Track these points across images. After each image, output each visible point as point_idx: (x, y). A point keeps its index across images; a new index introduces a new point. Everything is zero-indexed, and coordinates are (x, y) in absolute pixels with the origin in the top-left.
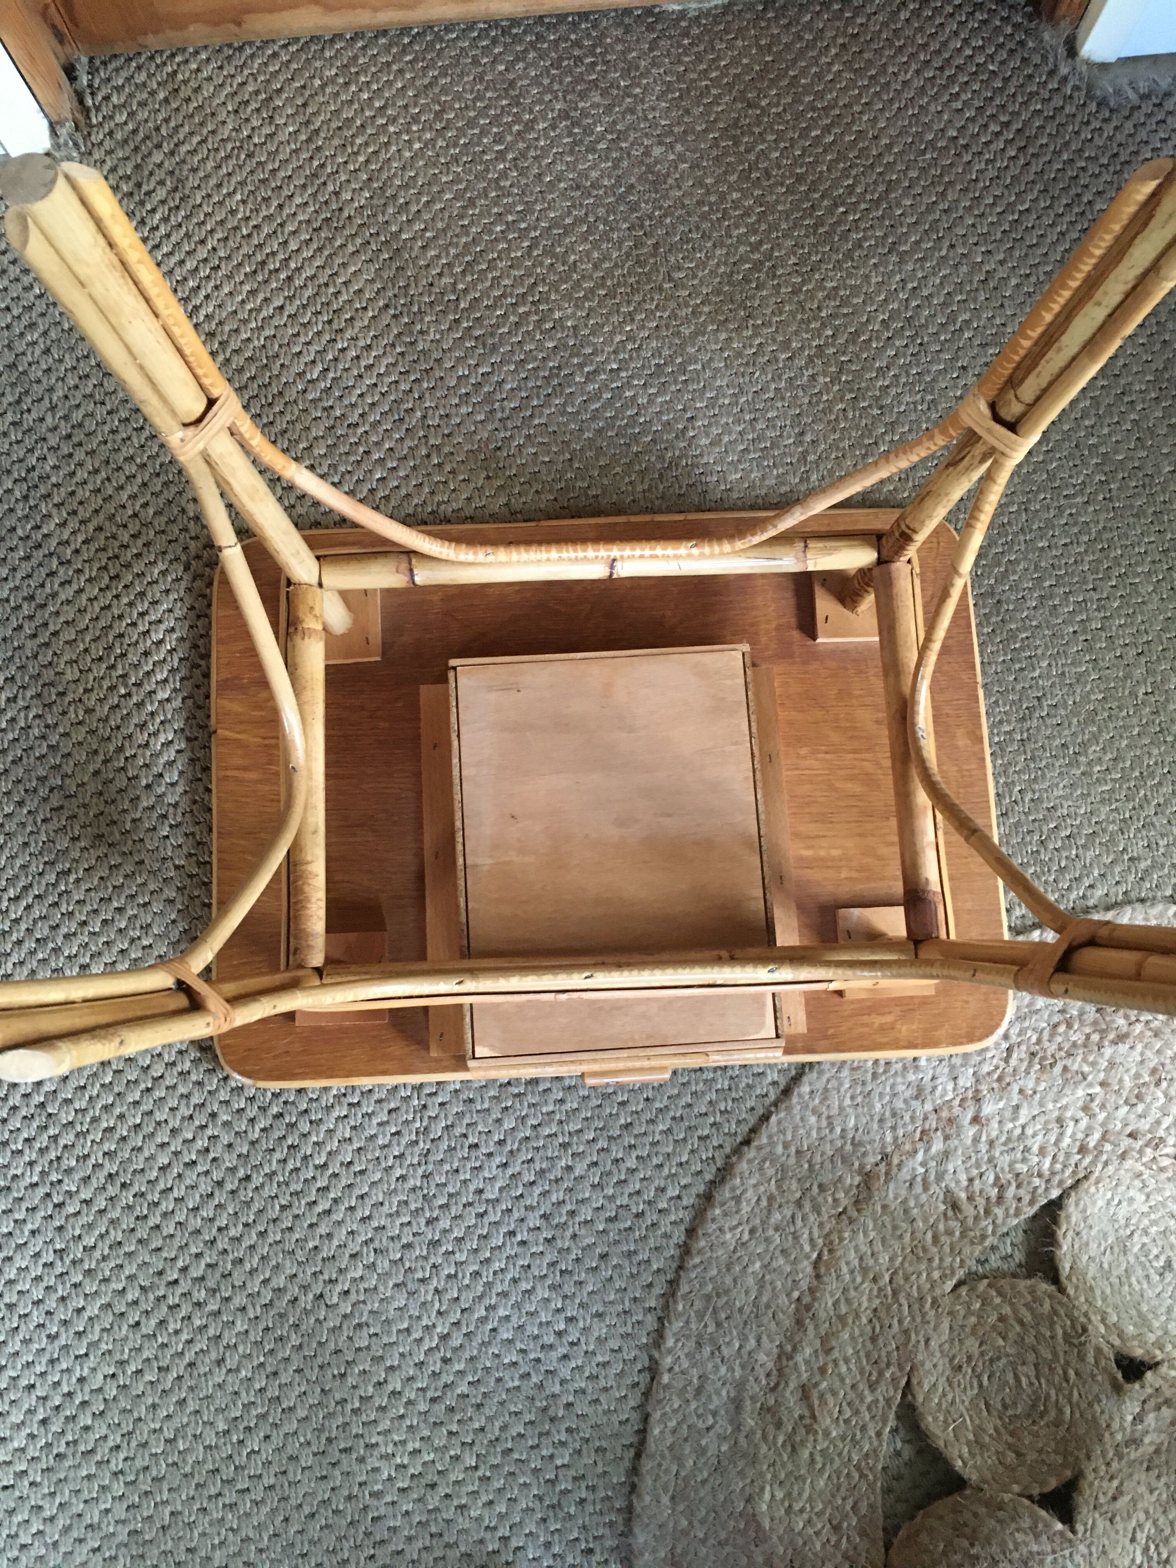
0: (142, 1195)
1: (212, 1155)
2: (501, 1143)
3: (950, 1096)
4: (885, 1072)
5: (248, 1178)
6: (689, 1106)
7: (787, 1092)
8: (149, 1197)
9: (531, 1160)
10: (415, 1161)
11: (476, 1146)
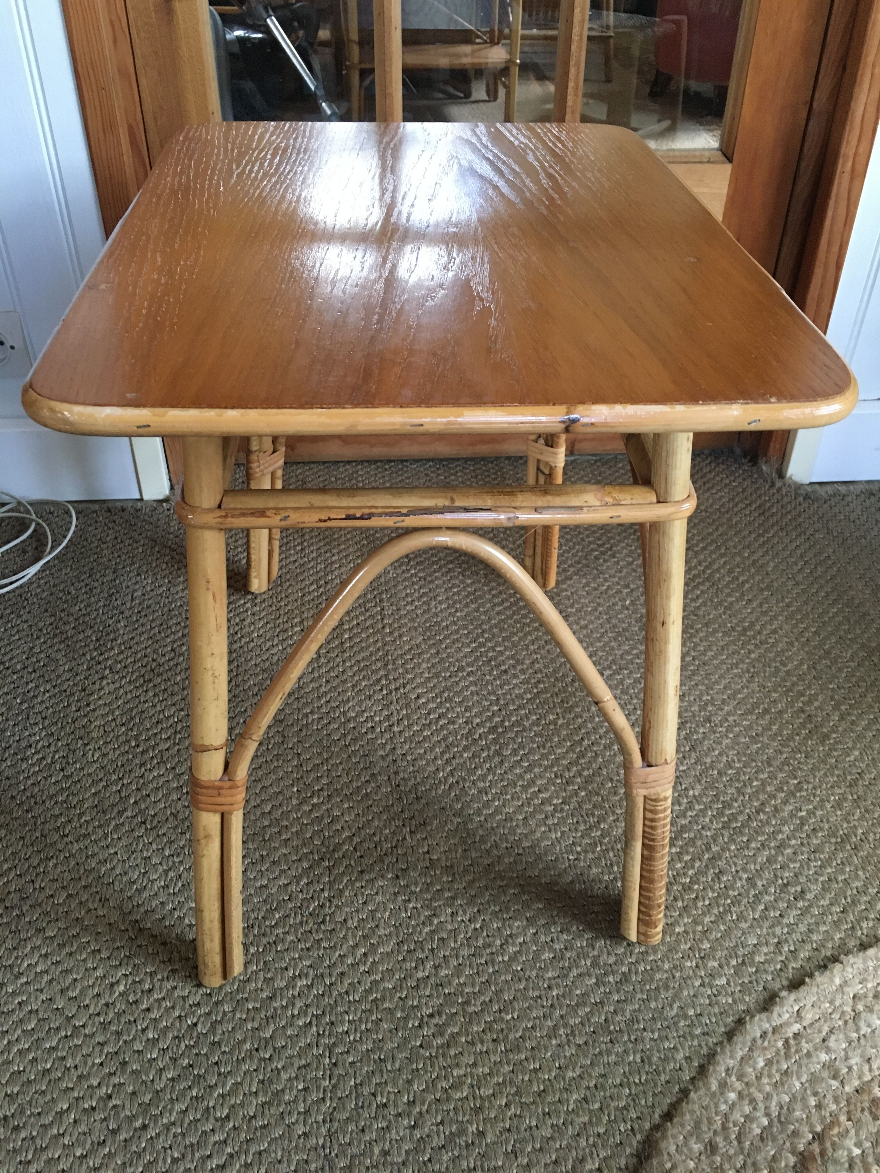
0: (33, 1138)
1: (114, 1102)
2: (411, 1103)
3: (867, 1077)
4: (797, 1051)
5: (144, 1127)
6: (603, 1076)
7: (702, 1071)
8: (38, 1142)
9: (442, 1123)
10: (320, 1118)
11: (385, 1105)
